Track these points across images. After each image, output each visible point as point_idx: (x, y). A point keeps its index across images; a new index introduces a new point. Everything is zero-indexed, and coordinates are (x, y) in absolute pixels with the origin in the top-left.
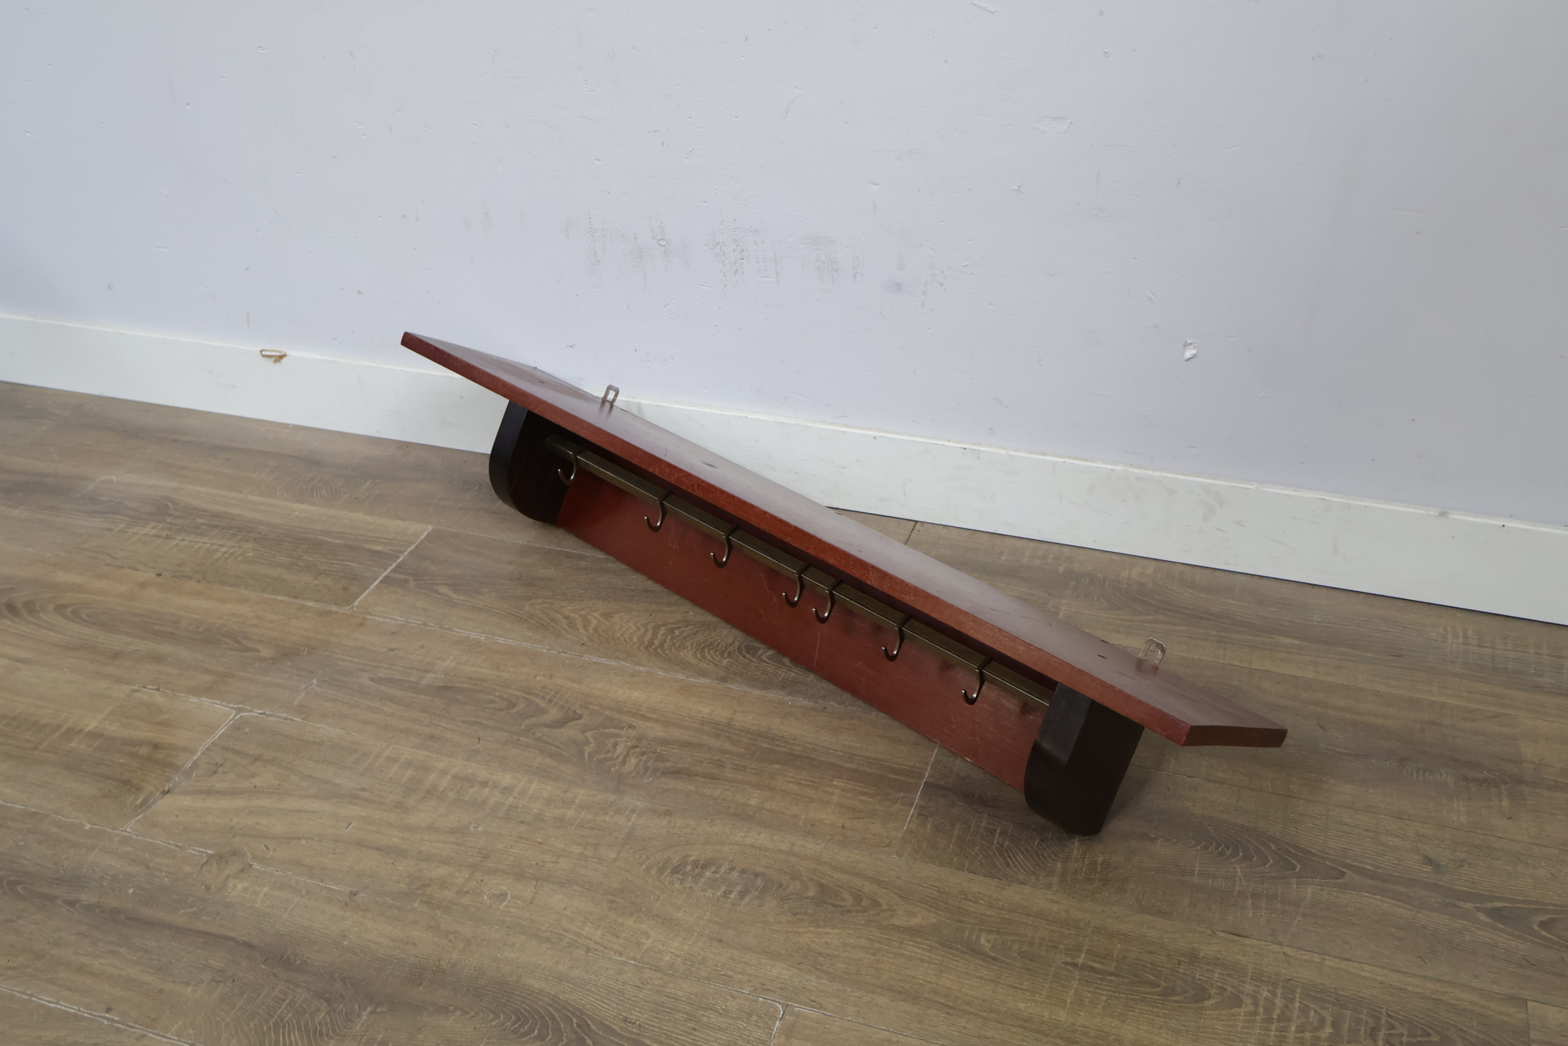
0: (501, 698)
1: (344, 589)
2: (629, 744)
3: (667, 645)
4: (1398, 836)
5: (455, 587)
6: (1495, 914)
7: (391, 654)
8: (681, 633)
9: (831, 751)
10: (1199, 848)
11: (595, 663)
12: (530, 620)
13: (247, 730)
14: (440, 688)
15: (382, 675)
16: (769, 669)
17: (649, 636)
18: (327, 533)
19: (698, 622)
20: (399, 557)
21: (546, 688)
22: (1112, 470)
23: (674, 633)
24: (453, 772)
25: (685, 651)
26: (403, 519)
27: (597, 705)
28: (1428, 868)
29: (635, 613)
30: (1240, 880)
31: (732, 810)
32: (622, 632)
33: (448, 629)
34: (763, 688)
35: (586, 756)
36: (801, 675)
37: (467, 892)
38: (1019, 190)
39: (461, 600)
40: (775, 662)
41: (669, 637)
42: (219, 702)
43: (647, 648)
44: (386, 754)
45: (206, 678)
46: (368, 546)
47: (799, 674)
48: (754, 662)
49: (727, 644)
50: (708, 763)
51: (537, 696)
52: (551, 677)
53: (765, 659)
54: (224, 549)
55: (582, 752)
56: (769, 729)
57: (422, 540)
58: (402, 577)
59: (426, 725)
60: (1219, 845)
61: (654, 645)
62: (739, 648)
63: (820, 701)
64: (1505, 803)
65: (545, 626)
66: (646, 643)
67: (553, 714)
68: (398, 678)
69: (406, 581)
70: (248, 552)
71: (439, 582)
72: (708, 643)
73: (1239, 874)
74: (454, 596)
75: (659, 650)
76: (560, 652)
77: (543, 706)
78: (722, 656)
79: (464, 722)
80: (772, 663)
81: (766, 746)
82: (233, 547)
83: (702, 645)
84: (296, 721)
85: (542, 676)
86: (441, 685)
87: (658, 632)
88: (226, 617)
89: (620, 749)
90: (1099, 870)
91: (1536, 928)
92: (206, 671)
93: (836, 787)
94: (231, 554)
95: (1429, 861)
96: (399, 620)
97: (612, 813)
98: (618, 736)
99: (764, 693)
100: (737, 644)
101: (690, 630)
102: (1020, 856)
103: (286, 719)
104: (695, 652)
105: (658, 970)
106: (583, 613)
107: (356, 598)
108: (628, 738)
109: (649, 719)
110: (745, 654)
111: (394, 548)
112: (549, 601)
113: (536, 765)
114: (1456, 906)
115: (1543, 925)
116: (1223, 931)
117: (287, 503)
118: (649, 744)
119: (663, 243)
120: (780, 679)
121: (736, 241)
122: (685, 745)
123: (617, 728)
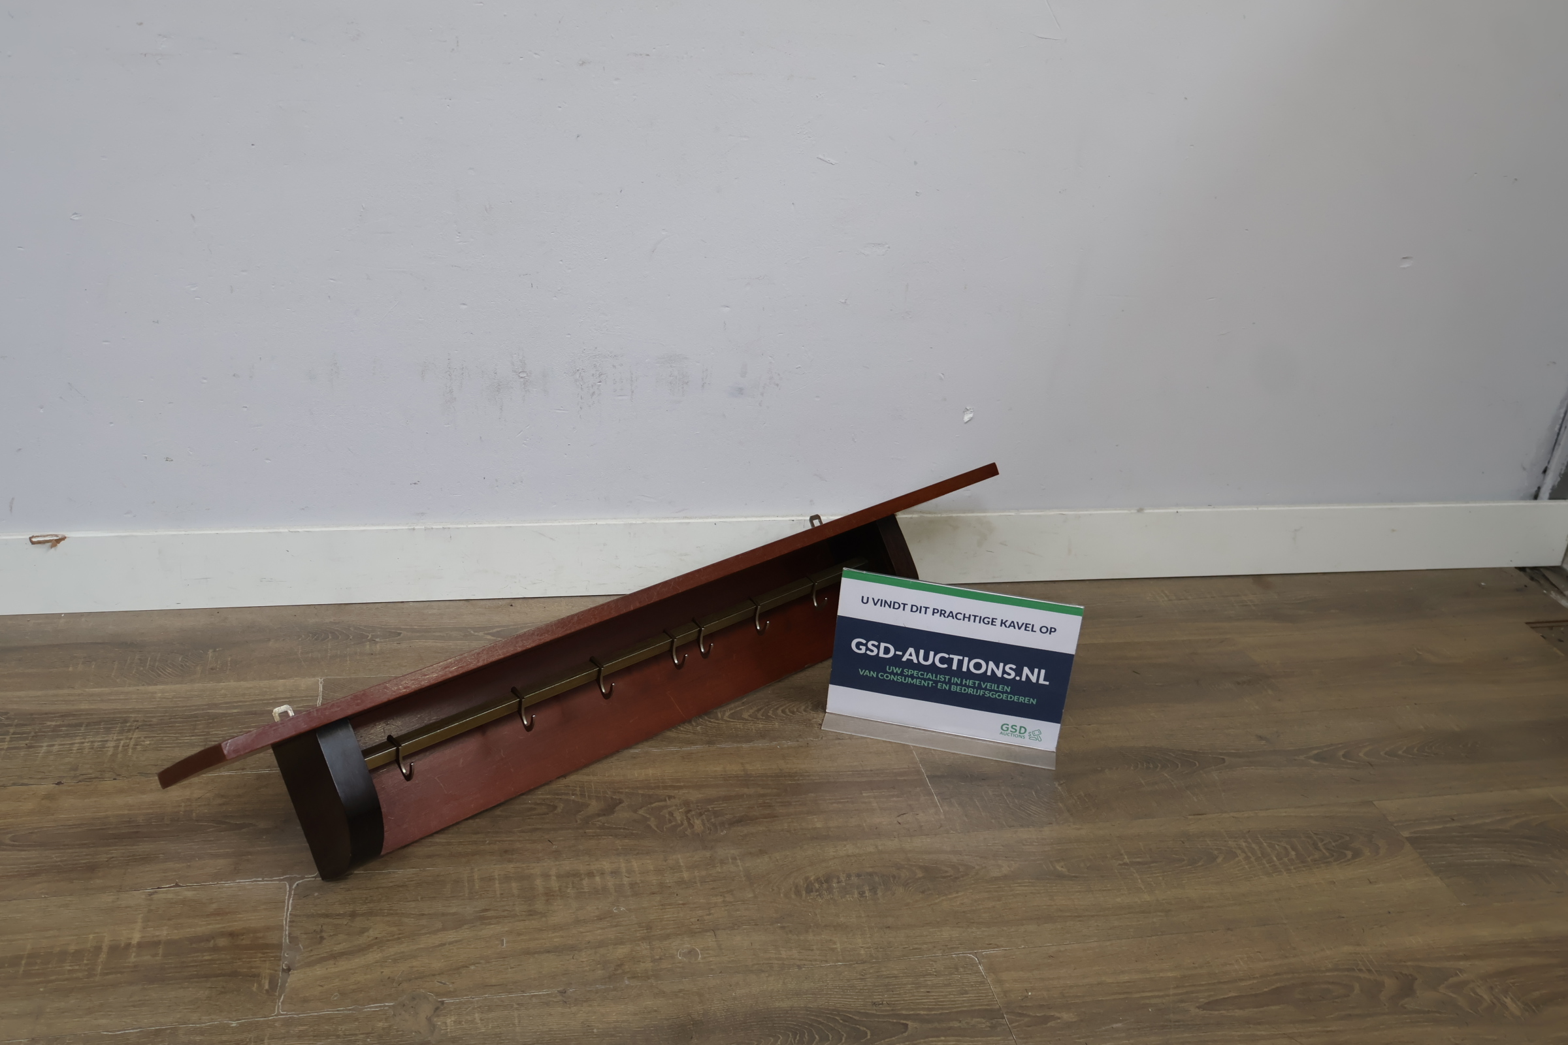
0: (536, 804)
2: (682, 811)
4: (1233, 728)
6: (1317, 757)
10: (1132, 768)
13: (315, 896)
16: (738, 726)
18: (213, 706)
21: (569, 786)
24: (553, 873)
26: (283, 678)
27: (626, 788)
28: (1263, 742)
30: (1172, 781)
31: (808, 836)
34: (747, 742)
35: (655, 829)
37: (660, 959)
42: (259, 879)
44: (476, 876)
45: (221, 863)
50: (757, 807)
51: (568, 794)
54: (110, 744)
55: (649, 827)
56: (781, 769)
59: (490, 844)
60: (1142, 764)
63: (800, 740)
64: (1270, 692)
67: (594, 806)
70: (142, 742)
77: (580, 801)
78: (692, 725)
79: (522, 832)
80: (737, 721)
81: (789, 782)
82: (118, 740)
88: (182, 805)
89: (678, 816)
91: (1343, 759)
92: (213, 856)
93: (868, 797)
94: (123, 747)
95: (1260, 738)
97: (718, 865)
98: (666, 807)
99: (751, 744)
105: (864, 962)
108: (676, 806)
109: (680, 788)
113: (620, 847)
114: (1295, 760)
115: (1344, 756)
116: (1190, 815)
117: (138, 688)
118: (698, 806)
119: (521, 375)
120: (754, 730)
121: (595, 366)
122: (726, 799)
123: (661, 801)
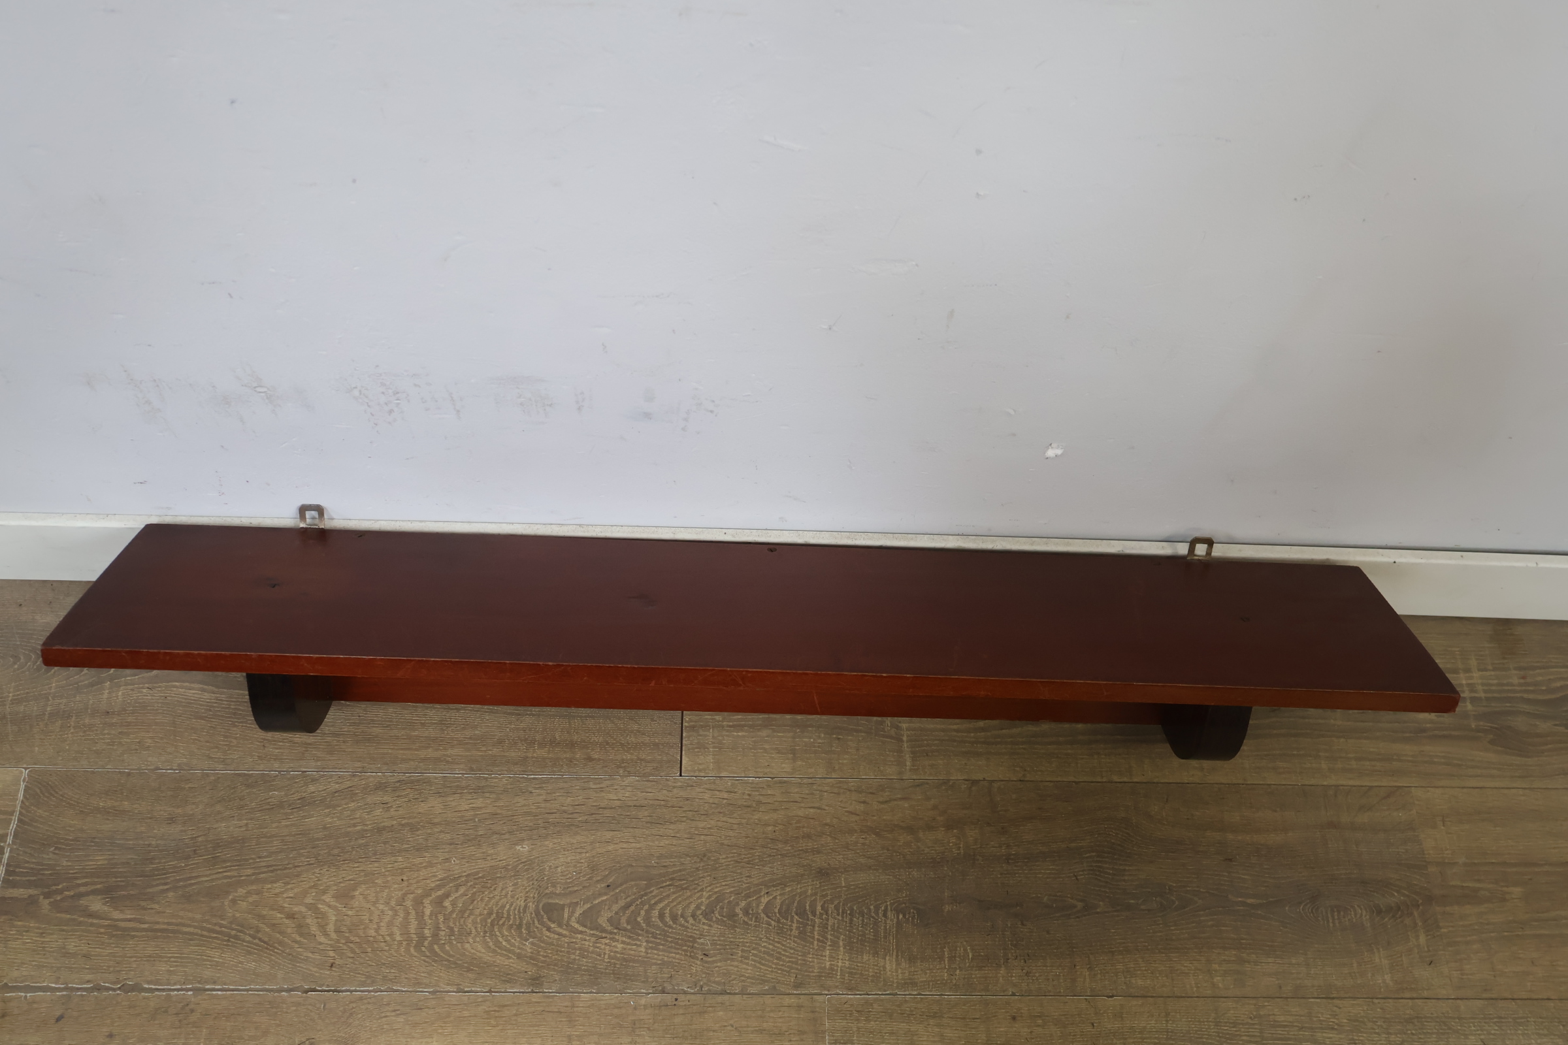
3: (443, 933)
5: (109, 893)
8: (454, 904)
11: (361, 999)
12: (242, 936)
16: (587, 943)
17: (413, 926)
19: (469, 875)
23: (445, 908)
25: (471, 940)
29: (379, 881)
32: (375, 926)
34: (592, 984)
39: (130, 920)
40: (591, 929)
41: (441, 918)
43: (418, 947)
47: (628, 944)
48: (565, 936)
49: (519, 912)
53: (577, 926)
57: (22, 802)
61: (425, 938)
62: (537, 913)
65: (267, 944)
66: (415, 938)
69: (32, 901)
71: (82, 889)
72: (494, 916)
74: (116, 915)
75: (436, 947)
76: (306, 992)
78: (520, 936)
80: (588, 931)
83: (489, 921)
87: (423, 913)
96: (55, 990)
100: (531, 905)
101: (464, 895)
104: (484, 937)
106: (309, 900)
110: (549, 923)
112: (254, 887)
119: (261, 390)
120: (606, 959)
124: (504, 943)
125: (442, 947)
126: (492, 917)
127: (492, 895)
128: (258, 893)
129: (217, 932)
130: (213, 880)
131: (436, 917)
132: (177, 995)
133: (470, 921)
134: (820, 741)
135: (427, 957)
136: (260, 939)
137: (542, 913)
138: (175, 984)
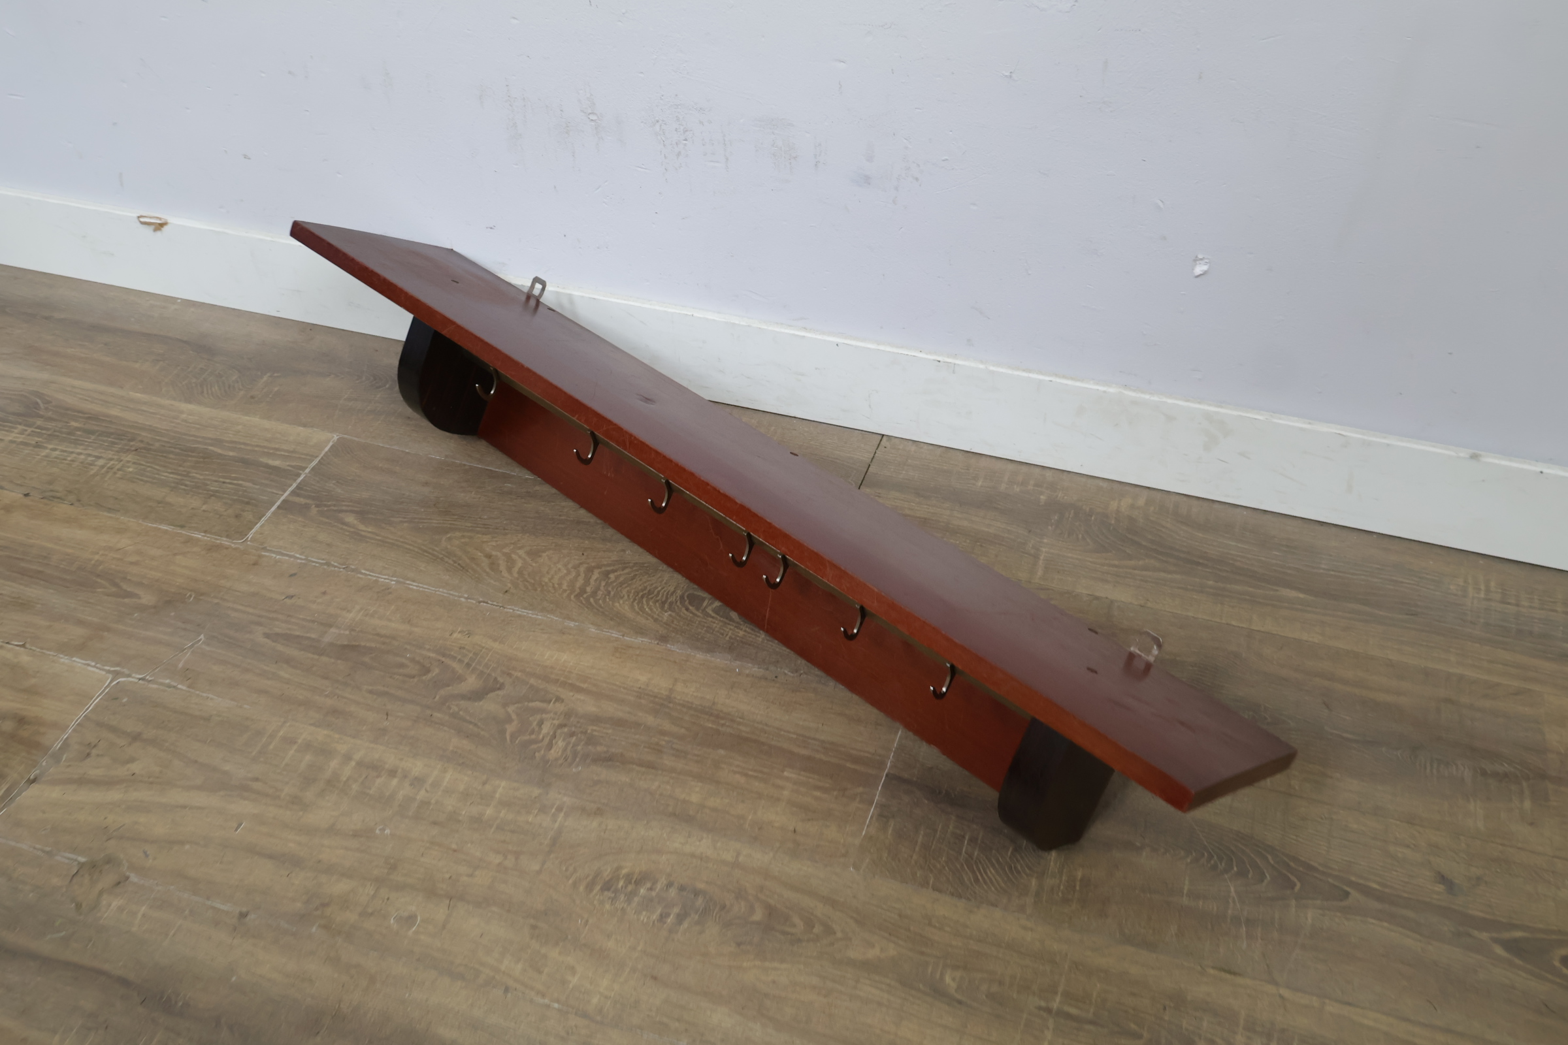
0: (413, 660)
1: (237, 516)
2: (556, 722)
3: (601, 593)
4: (1408, 846)
5: (362, 515)
6: (1513, 946)
7: (288, 601)
8: (617, 578)
9: (782, 733)
10: (1189, 860)
11: (520, 616)
12: (446, 559)
13: (125, 700)
14: (344, 647)
15: (277, 630)
16: (715, 625)
17: (578, 584)
18: (218, 442)
19: (637, 563)
20: (298, 475)
21: (464, 648)
22: (1105, 392)
23: (609, 578)
24: (357, 756)
25: (621, 602)
26: (305, 426)
27: (521, 671)
28: (1440, 888)
29: (565, 551)
30: (1234, 902)
31: (670, 809)
32: (550, 576)
33: (353, 570)
34: (710, 650)
35: (508, 738)
36: (751, 633)
37: (372, 914)
38: (1011, 77)
39: (369, 532)
40: (721, 617)
41: (603, 583)
42: (93, 664)
43: (578, 596)
44: (281, 733)
45: (78, 632)
46: (264, 460)
47: (749, 633)
48: (698, 616)
49: (667, 594)
50: (644, 747)
51: (454, 658)
52: (469, 634)
53: (711, 612)
54: (101, 462)
55: (502, 732)
56: (714, 703)
57: (326, 453)
58: (302, 500)
59: (326, 696)
60: (1211, 857)
61: (585, 592)
62: (682, 597)
63: (772, 668)
64: (1527, 804)
65: (463, 568)
66: (578, 591)
67: (472, 682)
68: (297, 633)
69: (307, 507)
70: (129, 467)
71: (344, 508)
72: (646, 592)
73: (1233, 894)
74: (362, 527)
75: (592, 600)
76: (480, 602)
77: (460, 671)
78: (662, 607)
79: (371, 692)
80: (718, 617)
81: (710, 725)
82: (111, 459)
83: (641, 594)
84: (180, 689)
85: (459, 632)
86: (346, 643)
87: (591, 577)
88: (101, 552)
90: (1078, 888)
91: (1557, 964)
92: (80, 623)
93: (787, 779)
94: (109, 468)
95: (1442, 878)
96: (298, 558)
97: (536, 812)
98: (543, 711)
99: (708, 656)
100: (679, 592)
101: (628, 574)
102: (992, 869)
103: (169, 686)
104: (633, 602)
105: (585, 1015)
106: (506, 550)
107: (251, 529)
108: (556, 713)
109: (579, 690)
110: (689, 605)
111: (294, 464)
112: (469, 534)
113: (451, 748)
114: (1470, 936)
115: (1564, 960)
116: (1213, 968)
117: (173, 402)
118: (578, 722)
119: (593, 117)
120: (727, 638)
121: (678, 119)
122: (619, 723)
123: (543, 701)
124: (647, 610)
125: (596, 601)
126: (644, 592)
127: (649, 579)
128: (471, 538)
129: (429, 553)
130: (440, 523)
131: (600, 582)
132: (382, 582)
133: (626, 590)
134: (965, 544)
135: (584, 604)
136: (459, 564)
137: (686, 598)
138: (384, 575)
